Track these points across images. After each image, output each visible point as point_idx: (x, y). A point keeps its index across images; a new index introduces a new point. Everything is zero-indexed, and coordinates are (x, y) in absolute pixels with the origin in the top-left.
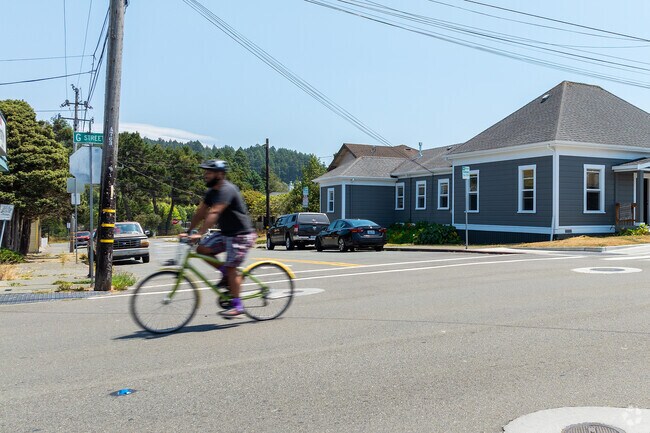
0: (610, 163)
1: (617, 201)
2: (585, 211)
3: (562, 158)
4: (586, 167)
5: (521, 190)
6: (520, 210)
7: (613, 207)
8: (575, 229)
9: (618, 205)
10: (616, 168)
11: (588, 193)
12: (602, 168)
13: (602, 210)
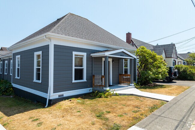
0: (89, 52)
1: (93, 74)
2: (74, 81)
3: (55, 46)
4: (74, 53)
5: (35, 67)
6: (35, 80)
7: (91, 77)
8: (66, 94)
9: (94, 76)
10: (93, 55)
11: (75, 70)
12: (85, 54)
13: (85, 80)
